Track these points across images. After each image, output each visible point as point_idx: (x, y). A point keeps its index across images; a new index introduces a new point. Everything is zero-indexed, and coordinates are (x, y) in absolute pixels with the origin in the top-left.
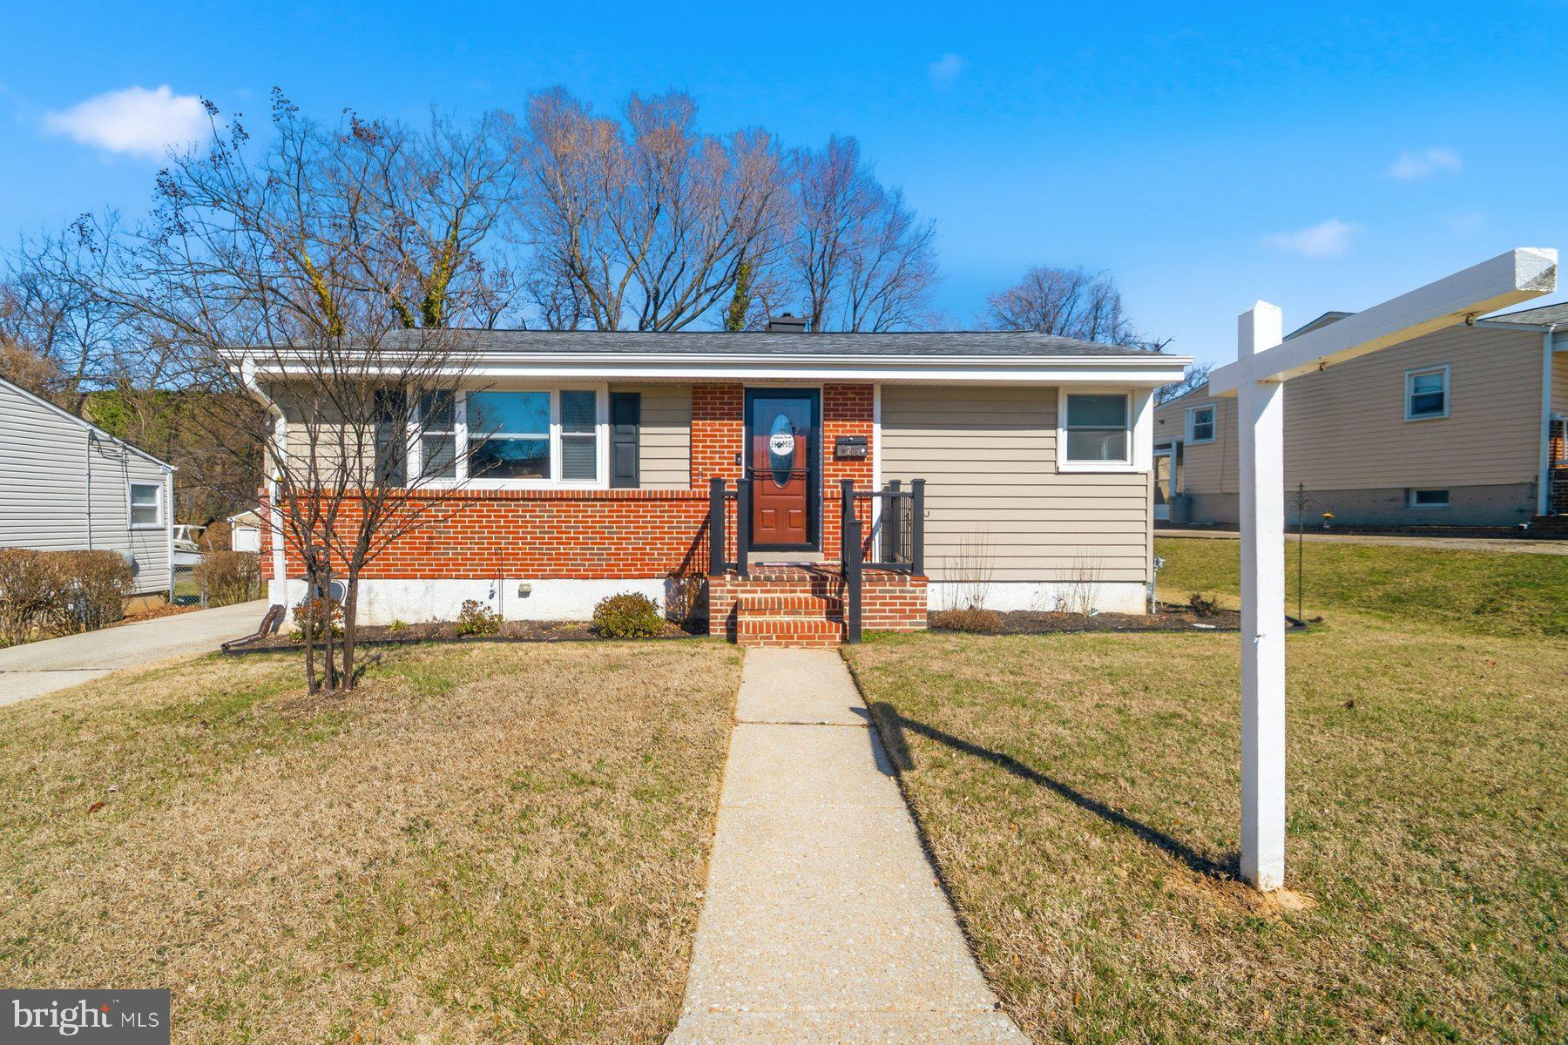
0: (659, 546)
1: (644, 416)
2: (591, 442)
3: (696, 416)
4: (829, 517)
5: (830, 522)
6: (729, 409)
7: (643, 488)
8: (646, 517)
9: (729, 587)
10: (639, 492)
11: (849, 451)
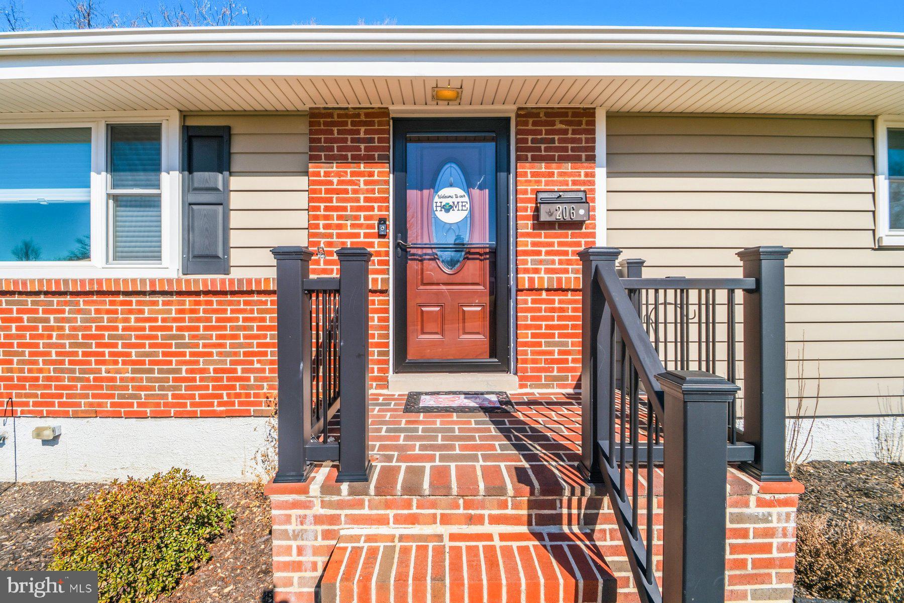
0: (257, 366)
1: (237, 163)
2: (153, 203)
3: (314, 158)
4: (526, 318)
5: (528, 327)
6: (366, 149)
7: (235, 274)
8: (237, 319)
9: (318, 510)
10: (231, 281)
11: (559, 213)
